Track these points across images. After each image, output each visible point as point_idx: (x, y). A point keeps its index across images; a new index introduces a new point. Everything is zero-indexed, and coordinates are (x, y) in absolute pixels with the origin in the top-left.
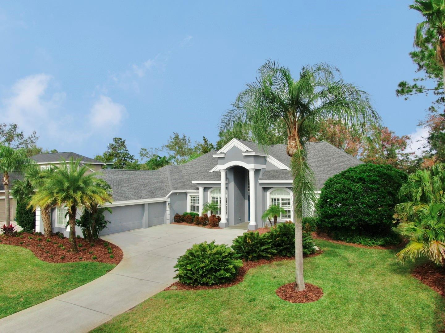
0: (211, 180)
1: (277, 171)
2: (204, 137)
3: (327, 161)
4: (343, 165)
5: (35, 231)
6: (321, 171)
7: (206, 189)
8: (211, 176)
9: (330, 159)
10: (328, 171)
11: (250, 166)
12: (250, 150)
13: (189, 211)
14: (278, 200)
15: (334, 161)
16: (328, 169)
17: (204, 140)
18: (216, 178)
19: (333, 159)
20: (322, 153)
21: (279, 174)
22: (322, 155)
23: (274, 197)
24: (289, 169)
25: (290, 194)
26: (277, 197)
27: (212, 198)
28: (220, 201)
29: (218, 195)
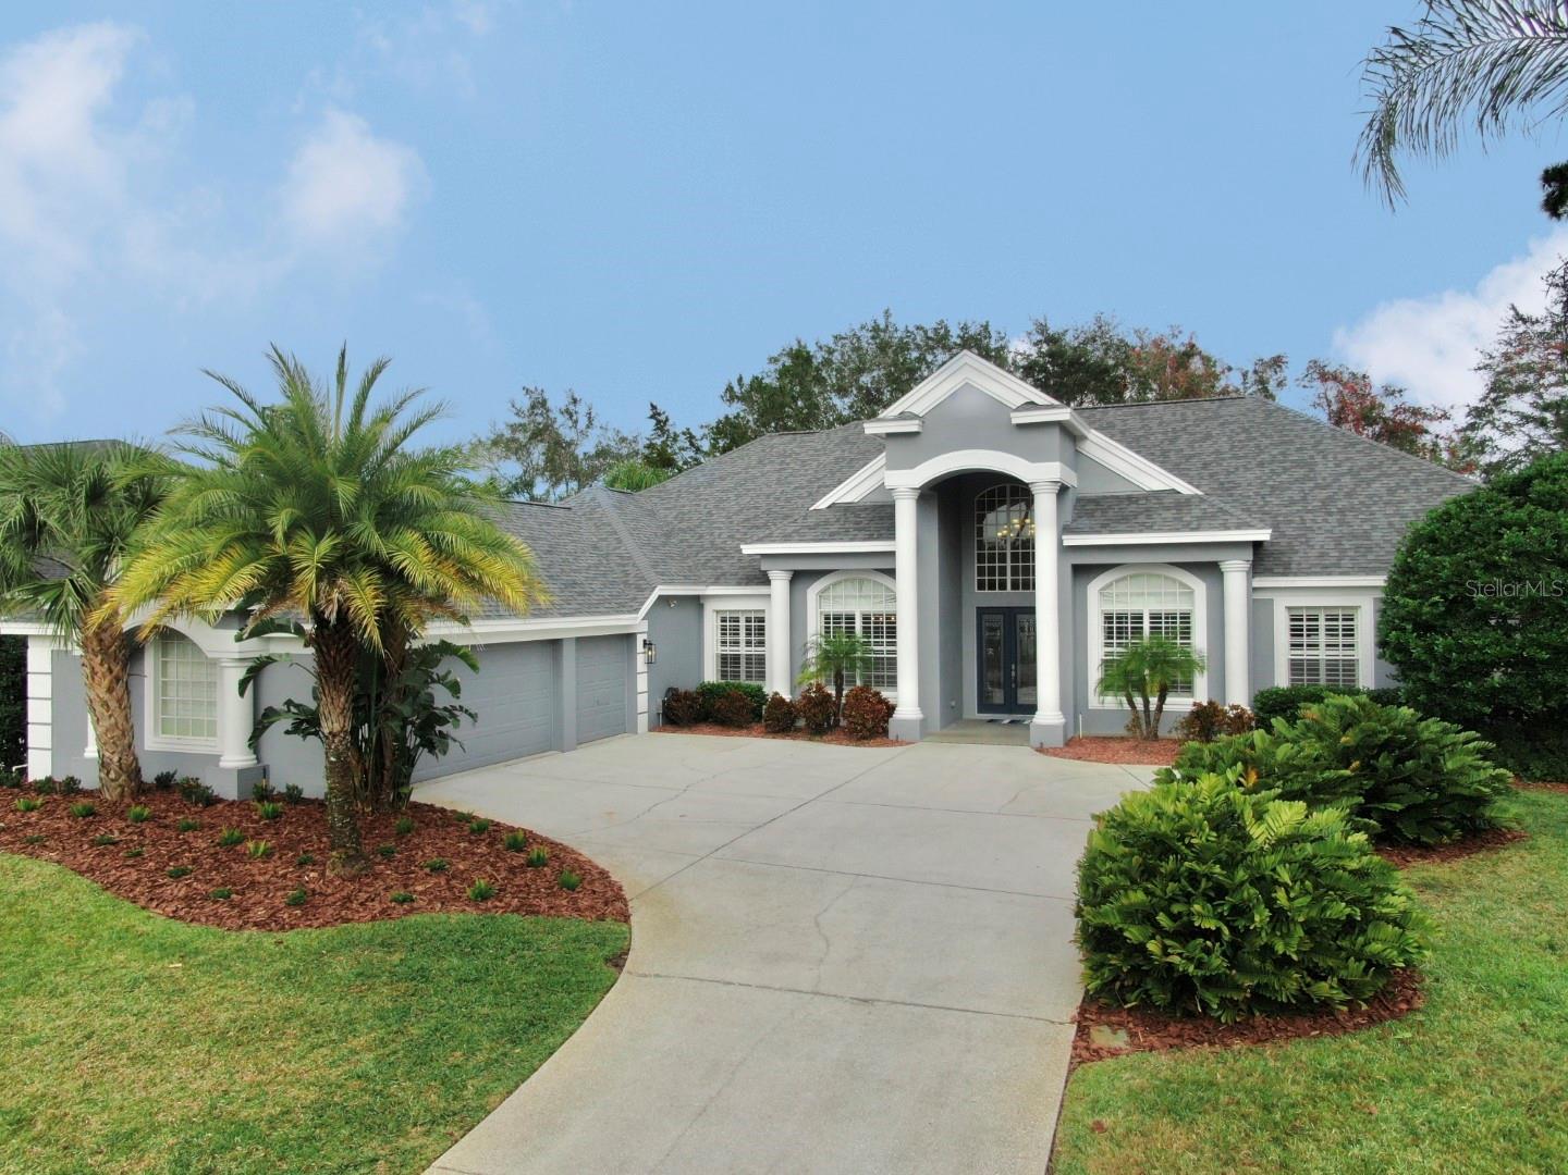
0: (832, 537)
1: (1129, 498)
2: (654, 407)
3: (1298, 464)
4: (1379, 476)
5: (24, 772)
6: (1292, 502)
7: (799, 578)
8: (827, 522)
9: (1312, 457)
11: (1040, 473)
12: (1041, 398)
13: (711, 675)
14: (1138, 618)
15: (1331, 465)
16: (1324, 494)
17: (655, 414)
18: (855, 529)
19: (1324, 457)
20: (1263, 435)
21: (1147, 510)
22: (1267, 442)
23: (1116, 608)
24: (1185, 489)
25: (1192, 592)
26: (1132, 606)
27: (827, 619)
28: (865, 632)
29: (856, 606)
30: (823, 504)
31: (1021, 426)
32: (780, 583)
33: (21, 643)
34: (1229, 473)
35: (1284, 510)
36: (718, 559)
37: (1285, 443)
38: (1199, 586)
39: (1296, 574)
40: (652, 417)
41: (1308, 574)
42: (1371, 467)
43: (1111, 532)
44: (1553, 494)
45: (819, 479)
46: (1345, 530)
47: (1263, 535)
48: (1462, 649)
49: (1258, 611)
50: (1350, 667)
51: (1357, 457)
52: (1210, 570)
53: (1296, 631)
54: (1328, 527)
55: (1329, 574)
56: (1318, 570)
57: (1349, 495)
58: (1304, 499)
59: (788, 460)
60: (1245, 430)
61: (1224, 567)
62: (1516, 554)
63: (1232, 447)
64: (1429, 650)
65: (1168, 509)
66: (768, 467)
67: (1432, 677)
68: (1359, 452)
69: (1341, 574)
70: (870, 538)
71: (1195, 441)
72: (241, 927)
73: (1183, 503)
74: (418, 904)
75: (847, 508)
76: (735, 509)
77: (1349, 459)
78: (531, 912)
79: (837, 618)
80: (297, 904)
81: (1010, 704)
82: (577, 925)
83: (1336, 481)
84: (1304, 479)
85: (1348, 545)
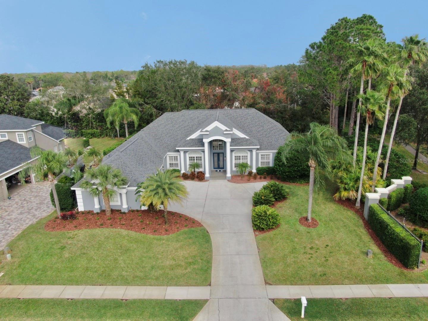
1: (239, 138)
4: (273, 130)
5: (78, 209)
6: (261, 135)
7: (185, 152)
8: (190, 143)
10: (265, 135)
12: (228, 129)
13: (168, 167)
14: (240, 157)
15: (266, 126)
16: (265, 133)
18: (196, 144)
20: (256, 119)
21: (242, 141)
23: (237, 155)
24: (247, 137)
25: (248, 153)
26: (239, 155)
27: (190, 157)
28: (197, 160)
29: (195, 155)
30: (188, 139)
31: (225, 134)
32: (182, 153)
33: (74, 191)
34: (251, 128)
35: (260, 137)
36: (167, 146)
38: (249, 153)
39: (262, 150)
41: (264, 150)
46: (269, 141)
47: (259, 147)
49: (257, 155)
50: (269, 162)
52: (251, 151)
53: (262, 158)
54: (266, 140)
55: (267, 150)
59: (173, 120)
60: (253, 117)
61: (253, 151)
64: (280, 169)
65: (245, 141)
69: (269, 150)
70: (199, 147)
72: (164, 235)
73: (247, 140)
74: (180, 228)
75: (192, 139)
76: (166, 133)
77: (269, 125)
78: (193, 227)
79: (192, 157)
80: (167, 231)
81: (219, 168)
82: (199, 228)
83: (267, 130)
84: (262, 130)
85: (269, 144)
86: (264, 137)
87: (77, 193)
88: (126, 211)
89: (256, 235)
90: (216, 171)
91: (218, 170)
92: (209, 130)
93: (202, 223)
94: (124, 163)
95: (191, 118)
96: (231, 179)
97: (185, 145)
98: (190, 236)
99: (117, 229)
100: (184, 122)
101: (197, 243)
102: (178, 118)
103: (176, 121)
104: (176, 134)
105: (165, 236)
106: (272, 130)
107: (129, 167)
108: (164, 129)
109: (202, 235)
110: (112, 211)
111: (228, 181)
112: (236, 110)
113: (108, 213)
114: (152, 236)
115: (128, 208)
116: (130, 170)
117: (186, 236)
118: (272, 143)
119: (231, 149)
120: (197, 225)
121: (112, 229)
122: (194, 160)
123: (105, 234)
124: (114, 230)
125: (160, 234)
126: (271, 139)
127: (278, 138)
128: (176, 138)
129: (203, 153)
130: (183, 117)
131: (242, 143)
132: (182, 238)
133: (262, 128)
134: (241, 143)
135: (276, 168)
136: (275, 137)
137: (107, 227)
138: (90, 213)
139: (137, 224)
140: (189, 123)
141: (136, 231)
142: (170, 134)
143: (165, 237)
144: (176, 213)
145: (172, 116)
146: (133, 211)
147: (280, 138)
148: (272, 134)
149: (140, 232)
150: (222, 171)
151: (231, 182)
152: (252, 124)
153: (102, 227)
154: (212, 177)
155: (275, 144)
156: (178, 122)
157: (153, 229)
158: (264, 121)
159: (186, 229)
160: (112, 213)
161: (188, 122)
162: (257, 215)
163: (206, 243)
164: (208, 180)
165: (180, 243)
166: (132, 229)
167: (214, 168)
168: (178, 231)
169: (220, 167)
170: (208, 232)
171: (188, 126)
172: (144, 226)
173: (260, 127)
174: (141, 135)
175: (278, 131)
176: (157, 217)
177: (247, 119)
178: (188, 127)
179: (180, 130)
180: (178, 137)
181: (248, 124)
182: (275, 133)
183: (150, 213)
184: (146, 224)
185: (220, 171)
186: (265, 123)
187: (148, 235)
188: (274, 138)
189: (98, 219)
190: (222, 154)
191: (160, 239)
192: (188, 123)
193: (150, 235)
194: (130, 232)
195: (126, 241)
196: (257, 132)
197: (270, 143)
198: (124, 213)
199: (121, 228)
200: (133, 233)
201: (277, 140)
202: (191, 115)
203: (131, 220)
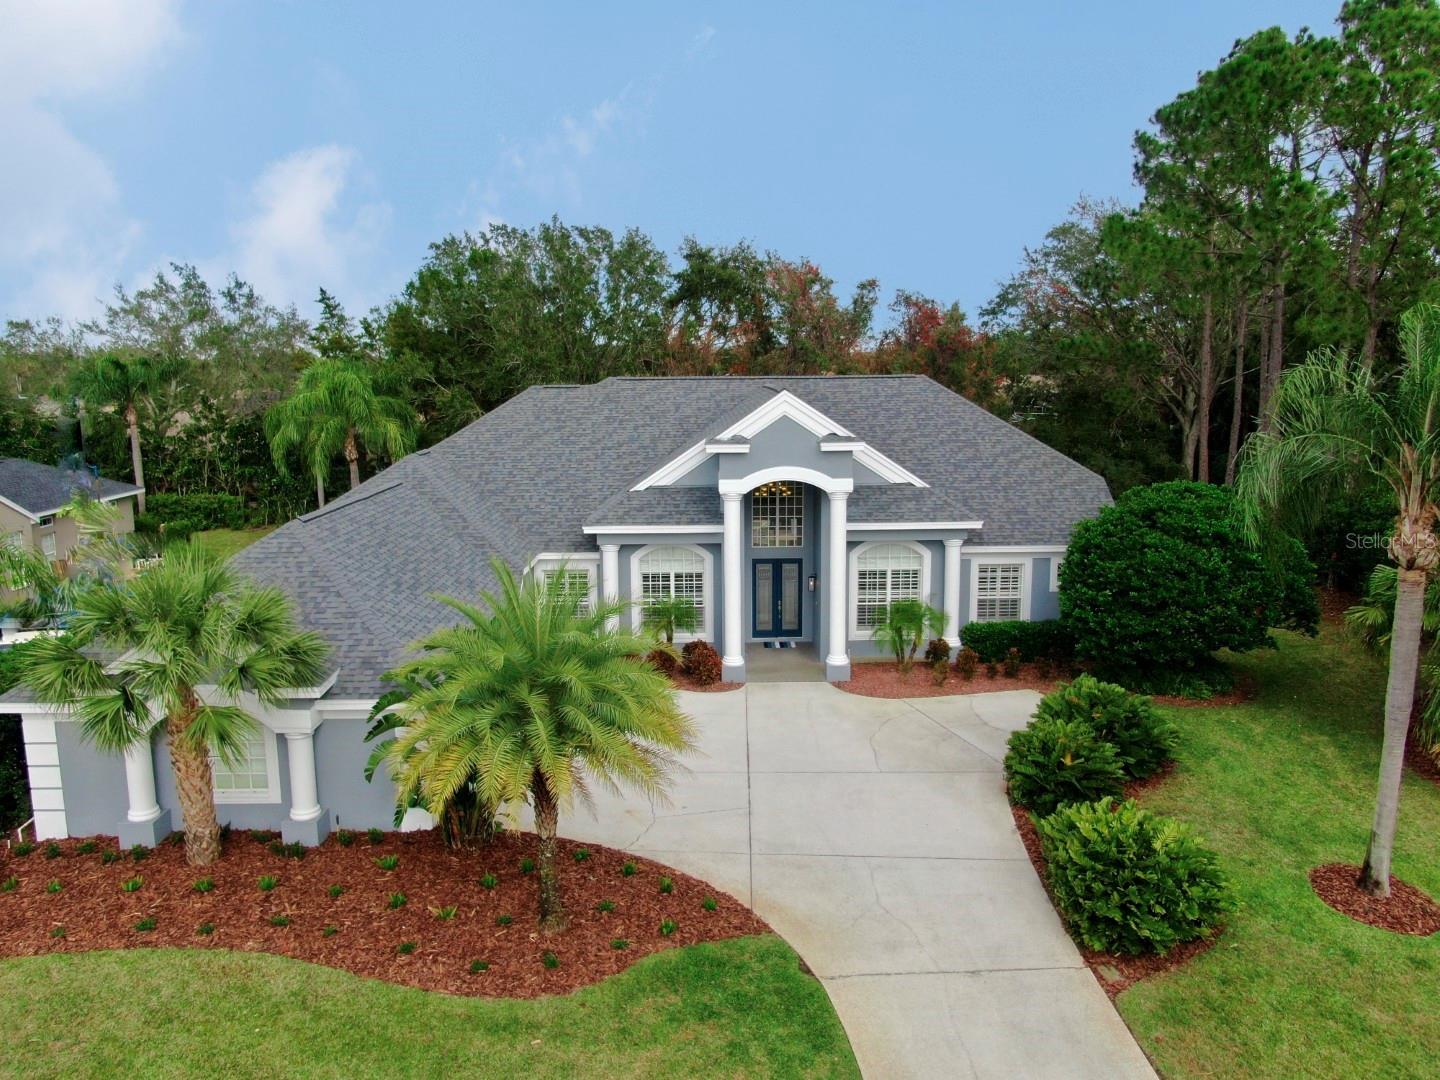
1: (877, 489)
2: (323, 292)
3: (967, 444)
4: (1022, 458)
5: (30, 830)
6: (971, 480)
8: (649, 504)
10: (991, 479)
12: (842, 431)
14: (885, 574)
15: (988, 446)
16: (989, 473)
18: (677, 512)
19: (983, 439)
20: (937, 415)
21: (895, 500)
22: (941, 421)
23: (868, 566)
24: (919, 483)
25: (921, 557)
26: (878, 566)
27: (646, 578)
28: (678, 588)
29: (672, 568)
30: (641, 486)
31: (826, 454)
32: (610, 554)
34: (922, 451)
35: (968, 487)
36: (540, 524)
37: (952, 423)
38: (927, 555)
39: (988, 544)
40: (320, 301)
41: (997, 544)
42: (1016, 450)
43: (876, 521)
44: (1170, 525)
45: (599, 440)
46: (1011, 505)
47: (977, 525)
48: (1123, 627)
49: (965, 565)
50: (1015, 602)
51: (1004, 439)
52: (937, 544)
53: (982, 580)
54: (999, 502)
55: (1009, 544)
56: (1001, 540)
57: (1006, 474)
58: (978, 476)
59: (563, 417)
60: (924, 410)
61: (947, 543)
62: (1156, 569)
63: (919, 426)
64: (1102, 623)
65: (910, 499)
66: (547, 425)
67: (1103, 642)
68: (1004, 435)
69: (1017, 544)
70: (692, 522)
71: (890, 418)
72: (534, 995)
73: (918, 495)
74: (634, 946)
75: (662, 490)
76: (533, 470)
77: (999, 441)
78: (712, 938)
79: (655, 577)
80: (552, 965)
81: (777, 630)
82: (750, 943)
83: (995, 461)
84: (974, 459)
85: (1015, 518)
86: (985, 488)
87: (31, 732)
88: (312, 840)
89: (1113, 991)
90: (767, 645)
91: (777, 642)
92: (748, 434)
93: (758, 912)
94: (314, 573)
95: (647, 407)
96: (848, 679)
97: (626, 513)
98: (705, 999)
99: (237, 956)
100: (616, 425)
101: (757, 1052)
102: (586, 408)
103: (578, 419)
104: (581, 473)
105: (544, 998)
106: (1018, 462)
107: (338, 595)
108: (523, 454)
109: (778, 992)
110: (228, 838)
111: (839, 685)
112: (846, 381)
113: (201, 853)
114: (459, 1004)
115: (323, 820)
116: (343, 608)
117: (674, 999)
118: (1026, 513)
119: (848, 532)
120: (736, 922)
121: (205, 956)
122: (667, 588)
123: (157, 990)
124: (223, 957)
125: (509, 986)
126: (1022, 498)
127: (1051, 491)
128: (580, 492)
129: (708, 557)
130: (613, 406)
131: (898, 507)
132: (650, 1018)
133: (970, 452)
134: (893, 509)
135: (1079, 619)
136: (1035, 489)
137: (177, 942)
138: (100, 849)
139: (369, 918)
140: (641, 430)
141: (358, 970)
142: (552, 475)
143: (544, 1006)
144: (598, 849)
145: (561, 400)
146: (351, 839)
147: (1061, 494)
148: (1020, 476)
149: (383, 977)
150: (793, 645)
151: (851, 691)
152: (922, 435)
153: (146, 944)
154: (754, 671)
155: (1044, 520)
156: (589, 423)
157: (463, 956)
158: (975, 426)
159: (670, 954)
160: (224, 854)
161: (632, 424)
162: (1095, 856)
163: (816, 1048)
164: (739, 685)
165: (644, 1054)
166: (333, 952)
167: (756, 633)
168: (622, 965)
169: (784, 627)
170: (808, 971)
171: (632, 440)
172: (409, 933)
173: (960, 449)
174: (415, 470)
175: (1045, 464)
176: (489, 877)
177: (899, 414)
178: (635, 446)
179: (597, 457)
180: (589, 485)
181: (906, 435)
182: (1033, 474)
183: (451, 853)
184: (426, 924)
185: (783, 645)
186: (979, 433)
187: (432, 997)
188: (1035, 494)
189: (136, 889)
190: (795, 567)
191: (511, 1027)
192: (636, 428)
193: (443, 993)
194: (322, 972)
195: (286, 1037)
196: (951, 468)
197: (1018, 512)
198: (299, 851)
199: (268, 946)
200: (333, 982)
201: (1049, 501)
202: (647, 397)
203: (335, 895)
